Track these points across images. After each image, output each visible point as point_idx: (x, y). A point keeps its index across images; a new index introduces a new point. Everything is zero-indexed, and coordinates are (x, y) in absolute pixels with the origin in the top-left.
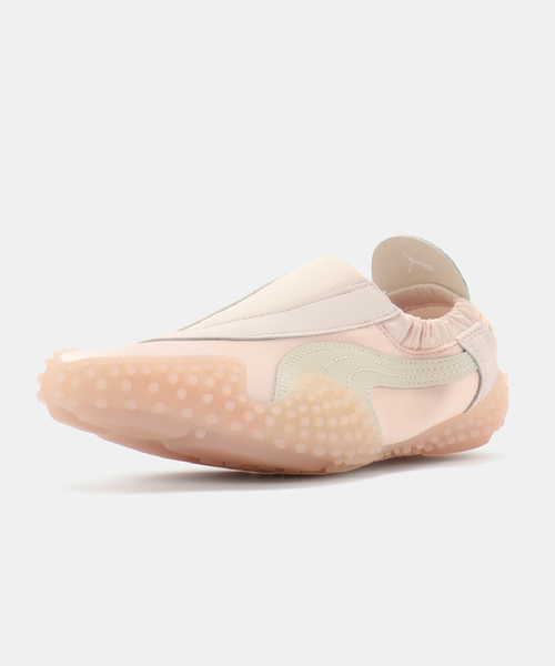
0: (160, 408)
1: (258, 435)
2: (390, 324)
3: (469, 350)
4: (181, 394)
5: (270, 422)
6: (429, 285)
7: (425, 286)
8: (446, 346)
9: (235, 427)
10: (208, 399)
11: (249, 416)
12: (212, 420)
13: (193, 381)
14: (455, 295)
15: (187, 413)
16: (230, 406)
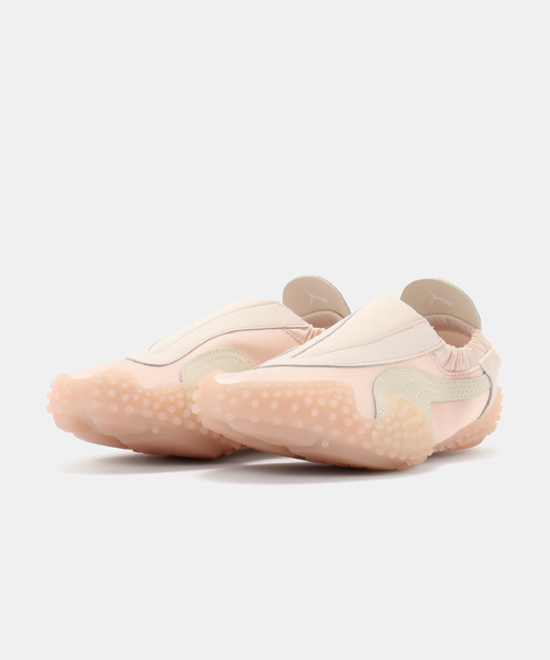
0: (299, 424)
1: (367, 445)
2: (438, 353)
3: (488, 372)
4: (315, 413)
5: (375, 435)
6: (446, 316)
7: (442, 316)
8: (473, 369)
9: (352, 439)
10: (333, 417)
11: (361, 431)
12: (336, 434)
13: (322, 402)
14: (470, 327)
15: (318, 429)
16: (348, 423)
